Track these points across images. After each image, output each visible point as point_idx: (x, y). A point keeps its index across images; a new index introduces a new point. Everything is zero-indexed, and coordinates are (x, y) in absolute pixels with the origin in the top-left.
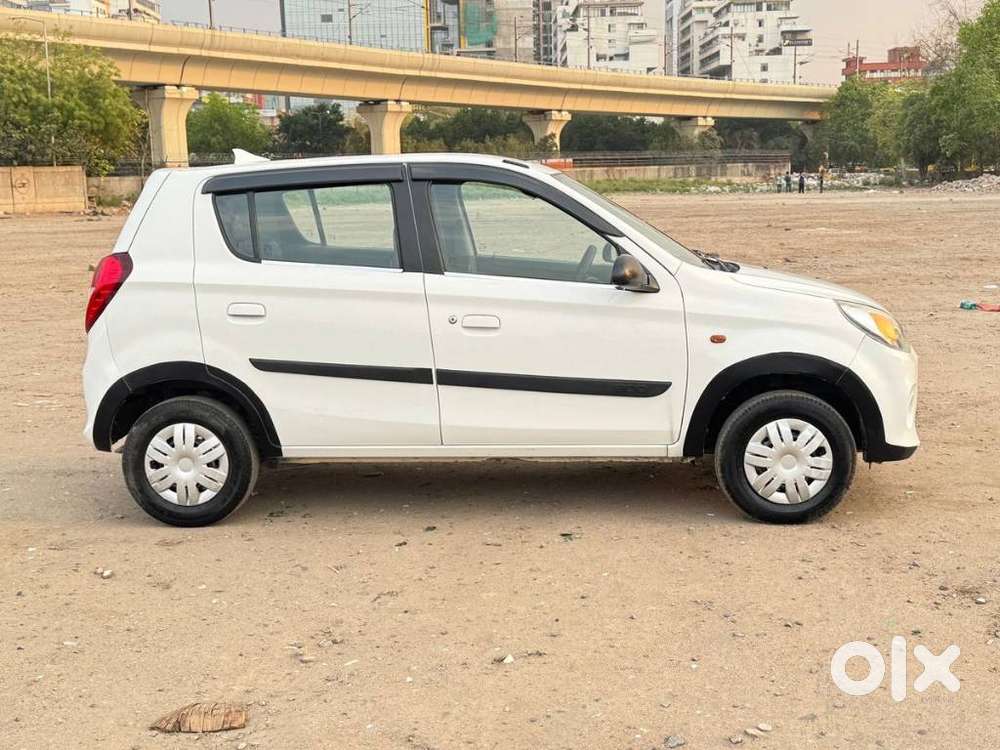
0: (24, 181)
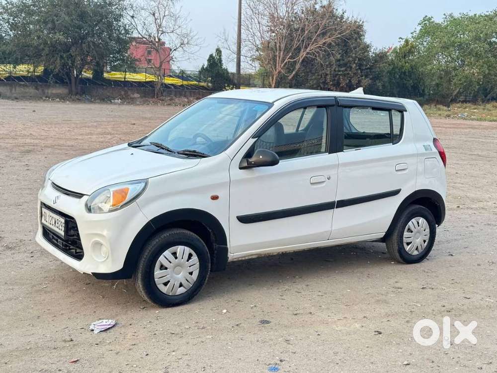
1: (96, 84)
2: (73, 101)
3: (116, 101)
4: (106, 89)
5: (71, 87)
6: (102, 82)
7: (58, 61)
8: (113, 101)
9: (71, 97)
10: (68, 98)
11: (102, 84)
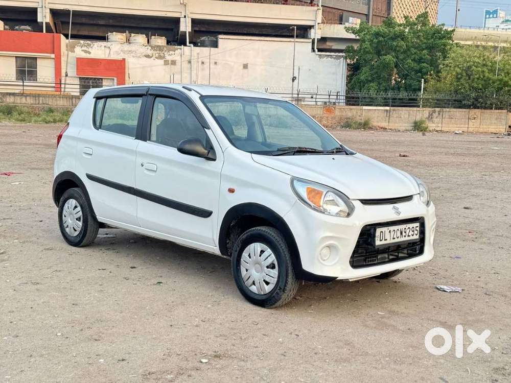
0: (476, 116)
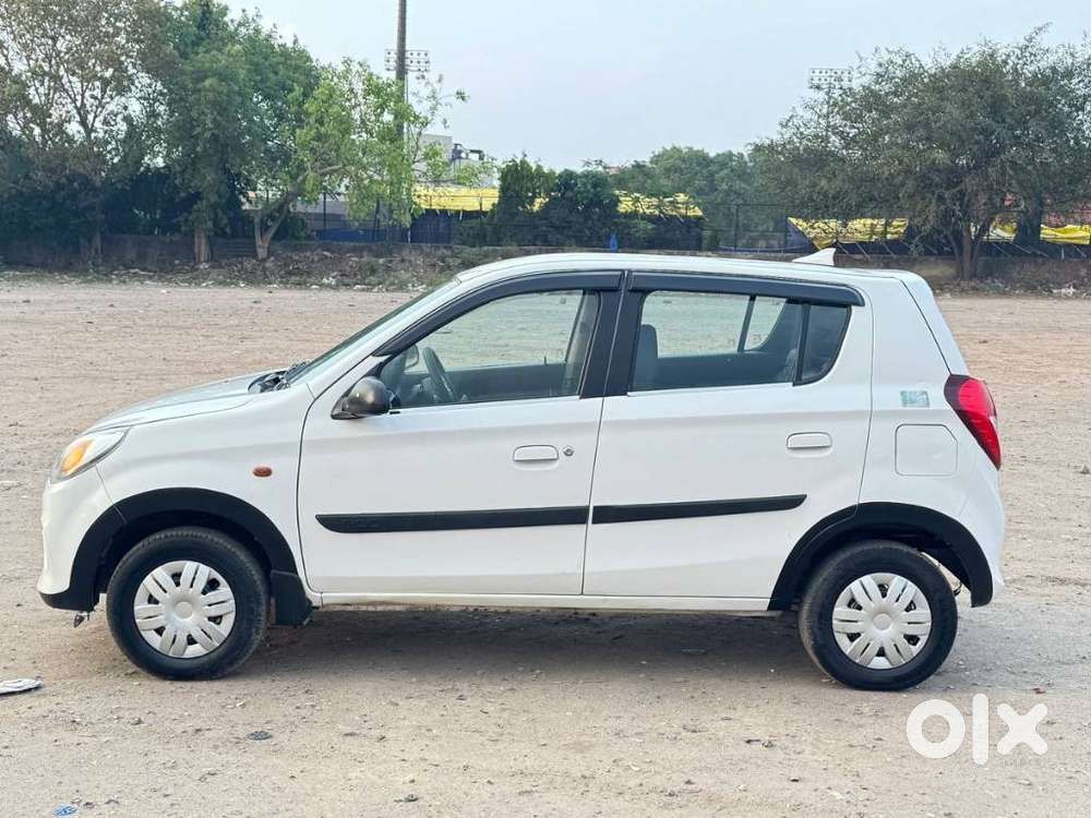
1: (1019, 254)
2: (963, 292)
3: (1063, 291)
4: (1044, 264)
5: (962, 262)
6: (1034, 250)
7: (933, 207)
8: (1055, 291)
9: (959, 285)
10: (951, 287)
11: (1034, 253)
